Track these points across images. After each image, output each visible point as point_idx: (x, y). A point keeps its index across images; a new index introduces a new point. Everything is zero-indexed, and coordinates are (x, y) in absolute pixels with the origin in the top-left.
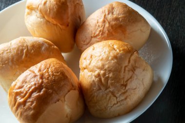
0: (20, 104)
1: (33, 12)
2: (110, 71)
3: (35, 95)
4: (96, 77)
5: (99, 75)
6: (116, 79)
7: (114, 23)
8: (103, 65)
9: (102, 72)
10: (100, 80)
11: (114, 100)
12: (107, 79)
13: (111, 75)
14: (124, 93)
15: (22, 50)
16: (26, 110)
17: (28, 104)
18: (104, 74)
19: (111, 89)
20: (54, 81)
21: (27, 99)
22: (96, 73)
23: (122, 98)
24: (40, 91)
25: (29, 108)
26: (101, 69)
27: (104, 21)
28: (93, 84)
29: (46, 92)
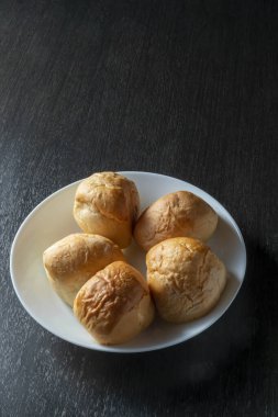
0: (91, 315)
1: (85, 205)
2: (185, 274)
3: (108, 304)
4: (169, 280)
5: (172, 278)
6: (191, 281)
7: (180, 216)
8: (177, 267)
9: (176, 275)
10: (174, 283)
11: (189, 304)
12: (182, 282)
13: (186, 277)
14: (201, 295)
15: (84, 253)
16: (99, 321)
17: (101, 315)
18: (179, 277)
19: (187, 292)
20: (127, 287)
21: (99, 309)
22: (169, 276)
23: (198, 301)
24: (113, 300)
25: (103, 319)
26: (174, 271)
28: (166, 288)
29: (120, 300)
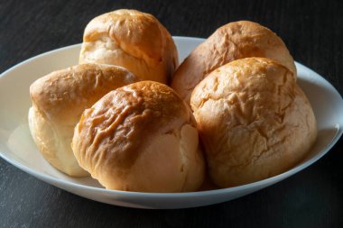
0: (102, 137)
1: (99, 43)
2: (255, 91)
3: (131, 118)
4: (230, 103)
5: (235, 100)
6: (266, 103)
7: (244, 45)
8: (242, 84)
9: (241, 94)
10: (238, 109)
11: (263, 145)
12: (250, 105)
13: (257, 97)
14: (280, 130)
15: (93, 76)
16: (115, 145)
18: (245, 98)
19: (258, 122)
20: (162, 100)
22: (230, 98)
23: (278, 139)
24: (140, 112)
25: (122, 140)
26: (238, 90)
27: (227, 44)
28: (224, 117)
